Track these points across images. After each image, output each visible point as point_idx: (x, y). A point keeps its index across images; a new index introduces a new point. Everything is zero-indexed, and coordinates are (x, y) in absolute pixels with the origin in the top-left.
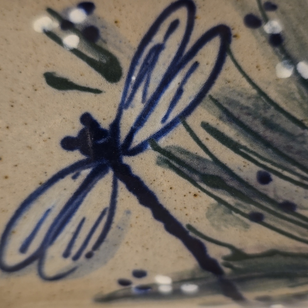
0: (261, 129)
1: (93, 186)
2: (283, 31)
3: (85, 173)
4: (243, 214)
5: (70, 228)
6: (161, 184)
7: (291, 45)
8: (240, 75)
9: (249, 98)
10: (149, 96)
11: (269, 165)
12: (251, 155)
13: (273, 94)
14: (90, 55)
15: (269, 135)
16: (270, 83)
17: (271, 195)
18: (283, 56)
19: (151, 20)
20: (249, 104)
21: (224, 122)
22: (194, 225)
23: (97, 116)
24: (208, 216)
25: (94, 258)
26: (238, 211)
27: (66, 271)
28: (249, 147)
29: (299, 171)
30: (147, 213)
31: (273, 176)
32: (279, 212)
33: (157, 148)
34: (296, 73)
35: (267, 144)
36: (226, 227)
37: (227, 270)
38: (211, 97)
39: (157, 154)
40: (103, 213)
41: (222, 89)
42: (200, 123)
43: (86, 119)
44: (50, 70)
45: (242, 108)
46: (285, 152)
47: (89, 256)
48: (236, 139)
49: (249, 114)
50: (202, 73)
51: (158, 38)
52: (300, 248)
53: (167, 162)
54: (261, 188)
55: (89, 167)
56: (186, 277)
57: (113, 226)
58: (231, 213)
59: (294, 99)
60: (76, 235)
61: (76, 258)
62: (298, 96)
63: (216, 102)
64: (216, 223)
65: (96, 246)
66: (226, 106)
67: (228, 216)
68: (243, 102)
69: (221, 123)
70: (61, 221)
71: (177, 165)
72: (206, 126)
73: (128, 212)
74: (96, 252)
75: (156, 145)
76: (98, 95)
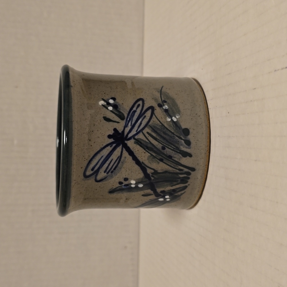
0: (163, 135)
1: (116, 149)
2: (168, 108)
3: (114, 145)
4: (158, 159)
5: (108, 162)
6: (135, 149)
7: (170, 112)
8: (157, 120)
9: (159, 126)
10: (132, 124)
11: (165, 144)
12: (160, 141)
13: (166, 125)
14: (116, 112)
15: (165, 136)
16: (165, 122)
17: (165, 153)
18: (168, 115)
19: (132, 104)
20: (159, 127)
21: (153, 132)
22: (144, 162)
23: (118, 129)
24: (148, 159)
25: (113, 173)
26: (156, 158)
27: (104, 178)
28: (159, 139)
29: (173, 146)
30: (131, 158)
31: (166, 148)
32: (167, 158)
33: (134, 139)
34: (172, 120)
35: (164, 138)
36: (153, 163)
37: (152, 178)
38: (149, 125)
39: (134, 140)
40: (118, 158)
41: (152, 123)
42: (146, 132)
43: (115, 130)
44: (105, 116)
45: (158, 128)
46: (169, 141)
47: (112, 172)
48: (156, 137)
49: (159, 130)
50: (147, 119)
51: (134, 109)
52: (174, 171)
53: (137, 143)
54: (163, 151)
55: (115, 144)
56: (140, 181)
57: (121, 162)
58: (154, 158)
59: (172, 127)
60: (109, 164)
61: (107, 173)
62: (172, 126)
63: (151, 127)
64: (150, 162)
65: (114, 169)
66: (153, 128)
67: (154, 159)
68: (158, 127)
69: (152, 132)
70: (105, 160)
71: (140, 144)
72: (148, 133)
73: (125, 158)
74: (114, 171)
75: (135, 138)
76: (118, 123)
